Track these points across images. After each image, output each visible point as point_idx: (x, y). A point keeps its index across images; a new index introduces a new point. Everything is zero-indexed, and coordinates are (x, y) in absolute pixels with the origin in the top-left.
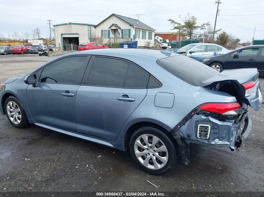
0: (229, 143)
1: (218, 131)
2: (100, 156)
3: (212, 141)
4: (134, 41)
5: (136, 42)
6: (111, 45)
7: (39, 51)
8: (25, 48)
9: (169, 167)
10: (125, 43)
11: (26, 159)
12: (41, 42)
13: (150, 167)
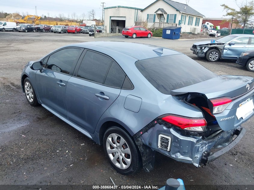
0: (192, 160)
1: (178, 145)
2: (83, 144)
3: (173, 154)
4: (179, 26)
5: (180, 28)
6: (155, 29)
7: (90, 31)
8: (78, 28)
9: (132, 170)
10: (168, 28)
11: (23, 135)
12: (94, 23)
13: (118, 165)
